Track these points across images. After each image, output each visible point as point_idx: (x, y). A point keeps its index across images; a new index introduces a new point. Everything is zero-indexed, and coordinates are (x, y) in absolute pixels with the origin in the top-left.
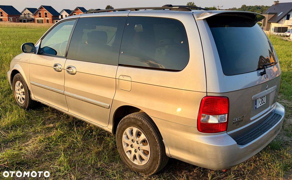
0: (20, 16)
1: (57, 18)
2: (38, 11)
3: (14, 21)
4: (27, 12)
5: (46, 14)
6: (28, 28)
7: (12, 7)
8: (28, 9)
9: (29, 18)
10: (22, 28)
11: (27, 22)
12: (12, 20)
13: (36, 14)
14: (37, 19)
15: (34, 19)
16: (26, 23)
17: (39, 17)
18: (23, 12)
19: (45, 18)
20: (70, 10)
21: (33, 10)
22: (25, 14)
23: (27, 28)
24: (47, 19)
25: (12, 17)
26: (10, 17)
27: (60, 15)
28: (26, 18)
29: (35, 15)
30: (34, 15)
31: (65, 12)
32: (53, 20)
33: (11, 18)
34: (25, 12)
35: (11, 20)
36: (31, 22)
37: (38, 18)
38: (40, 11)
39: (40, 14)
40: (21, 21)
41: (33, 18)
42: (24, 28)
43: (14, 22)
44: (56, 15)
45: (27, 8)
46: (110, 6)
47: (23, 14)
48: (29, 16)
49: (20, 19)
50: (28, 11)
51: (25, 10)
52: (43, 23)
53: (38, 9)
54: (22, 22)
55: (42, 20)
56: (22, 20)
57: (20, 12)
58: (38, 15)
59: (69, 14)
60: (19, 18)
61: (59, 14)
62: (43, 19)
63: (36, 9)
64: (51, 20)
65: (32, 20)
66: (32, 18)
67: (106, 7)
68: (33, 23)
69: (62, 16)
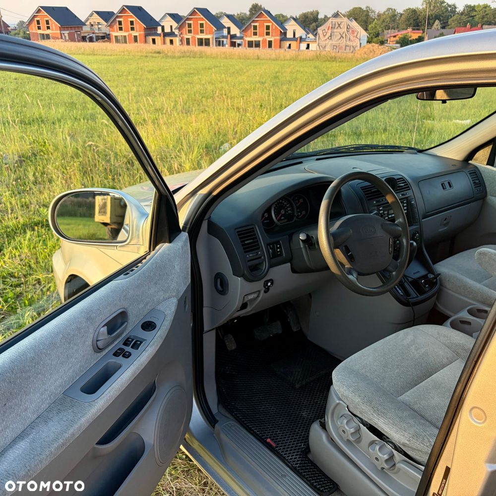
0: (82, 27)
1: (153, 32)
2: (118, 17)
3: (72, 39)
4: (95, 20)
5: (132, 23)
6: (99, 55)
7: (66, 9)
8: (98, 13)
9: (100, 32)
10: (87, 55)
11: (97, 40)
12: (67, 38)
13: (113, 24)
14: (114, 34)
15: (109, 35)
16: (94, 43)
17: (120, 30)
18: (87, 20)
19: (131, 32)
20: (180, 14)
21: (106, 16)
22: (92, 23)
23: (97, 55)
24: (134, 33)
25: (67, 30)
26: (64, 30)
27: (160, 25)
28: (93, 33)
29: (111, 26)
30: (109, 26)
31: (169, 18)
32: (146, 35)
33: (66, 33)
34: (91, 21)
35: (65, 37)
36: (104, 42)
37: (117, 31)
38: (121, 17)
39: (120, 23)
40: (84, 39)
41: (108, 33)
42: (91, 54)
43: (72, 41)
44: (151, 25)
45: (95, 12)
46: (259, 5)
47: (88, 23)
48: (99, 28)
49: (82, 35)
50: (97, 19)
51: (91, 15)
52: (126, 42)
53: (115, 12)
54: (86, 41)
55: (125, 37)
56: (86, 36)
57: (83, 21)
58: (117, 26)
59: (178, 23)
60: (80, 32)
61: (158, 24)
62: (126, 34)
63: (113, 13)
64: (143, 37)
65: (105, 37)
66: (106, 33)
67: (250, 6)
68: (109, 43)
69: (163, 28)
